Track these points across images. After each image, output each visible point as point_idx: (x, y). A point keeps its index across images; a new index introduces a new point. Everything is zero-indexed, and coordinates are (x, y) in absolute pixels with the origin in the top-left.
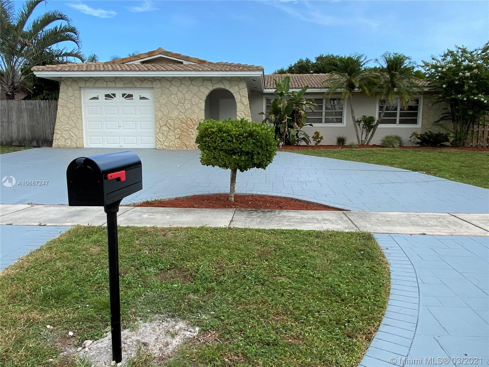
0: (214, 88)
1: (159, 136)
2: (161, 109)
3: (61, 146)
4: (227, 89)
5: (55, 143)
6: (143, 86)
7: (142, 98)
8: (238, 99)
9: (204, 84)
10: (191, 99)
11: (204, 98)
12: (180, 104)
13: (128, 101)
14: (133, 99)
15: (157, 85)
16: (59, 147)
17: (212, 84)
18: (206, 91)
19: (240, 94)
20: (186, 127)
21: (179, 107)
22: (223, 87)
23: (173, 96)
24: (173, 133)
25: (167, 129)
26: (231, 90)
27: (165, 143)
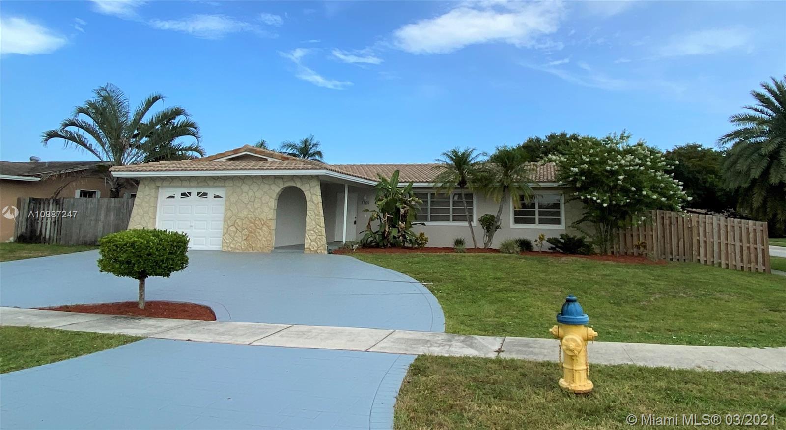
0: (285, 186)
1: (226, 237)
2: (231, 208)
4: (299, 187)
6: (217, 184)
7: (215, 197)
8: (309, 197)
9: (275, 182)
10: (262, 197)
11: (275, 196)
12: (250, 203)
13: (203, 200)
14: (206, 198)
15: (229, 183)
17: (283, 183)
18: (277, 189)
19: (311, 193)
20: (255, 228)
21: (249, 206)
22: (295, 185)
23: (244, 195)
24: (240, 233)
25: (235, 229)
26: (302, 188)
27: (231, 244)
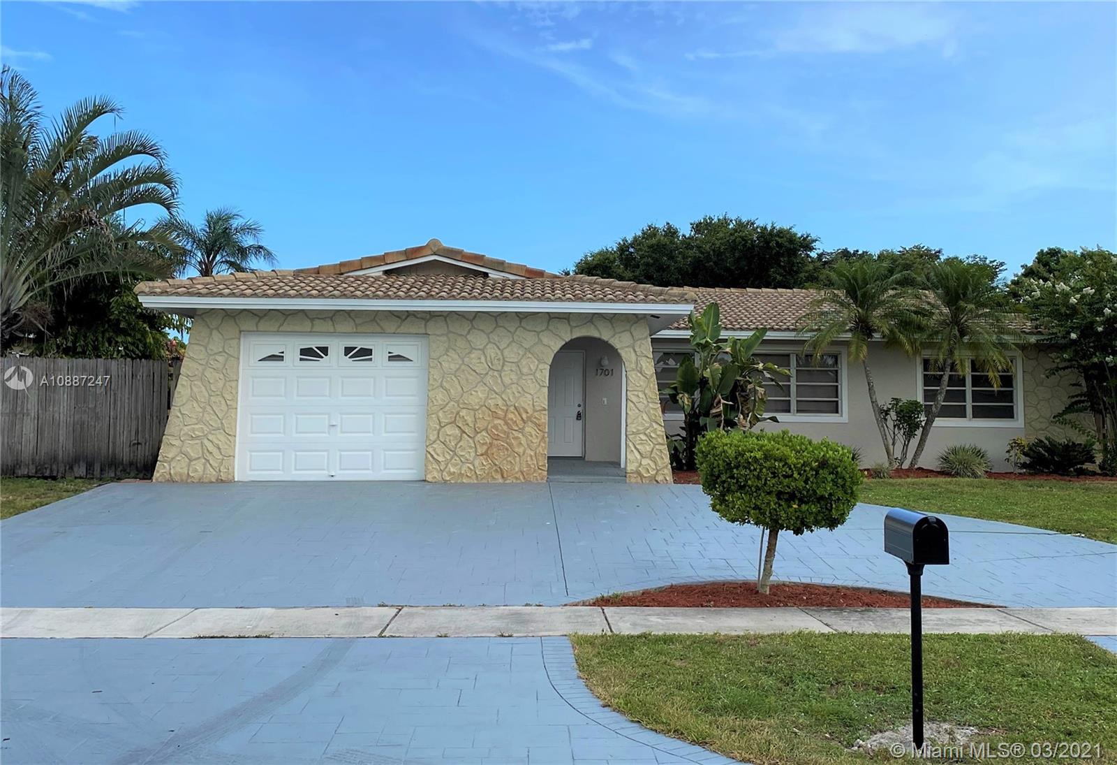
1: (434, 450)
2: (445, 384)
3: (177, 478)
4: (605, 338)
5: (160, 471)
6: (403, 329)
7: (394, 358)
8: (631, 362)
9: (551, 327)
10: (519, 361)
12: (490, 373)
13: (360, 365)
14: (371, 359)
15: (435, 328)
16: (171, 481)
17: (569, 329)
18: (553, 343)
19: (635, 351)
20: (505, 428)
21: (489, 379)
22: (596, 335)
23: (476, 354)
24: (471, 441)
25: (457, 432)
26: (616, 342)
27: (450, 465)
